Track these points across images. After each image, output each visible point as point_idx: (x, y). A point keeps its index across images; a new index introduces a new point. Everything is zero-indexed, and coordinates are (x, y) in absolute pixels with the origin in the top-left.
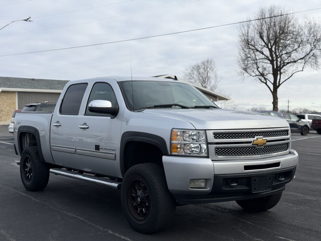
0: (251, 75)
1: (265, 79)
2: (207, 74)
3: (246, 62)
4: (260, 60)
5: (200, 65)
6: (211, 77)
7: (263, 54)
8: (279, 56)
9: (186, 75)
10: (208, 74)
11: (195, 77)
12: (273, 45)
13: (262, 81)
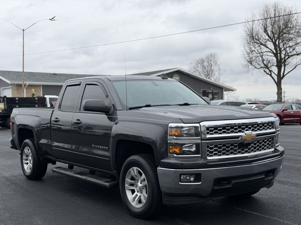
0: (255, 68)
1: (270, 71)
3: (251, 55)
5: (204, 59)
6: (214, 70)
7: (267, 47)
10: (212, 67)
11: (199, 70)
12: (277, 39)
13: (267, 73)
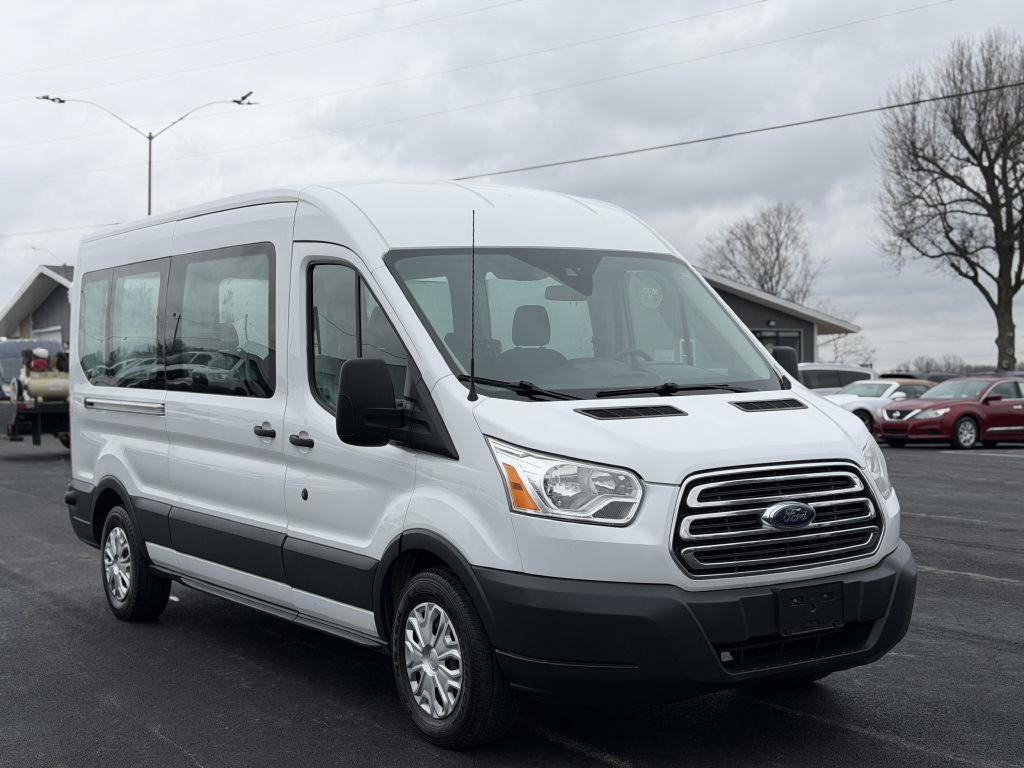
0: (924, 254)
1: (973, 265)
2: (778, 251)
3: (908, 213)
4: (956, 206)
5: (753, 223)
6: (790, 261)
7: (963, 184)
8: (1016, 191)
9: (710, 256)
10: (782, 252)
11: (737, 261)
12: (997, 156)
13: (961, 274)
